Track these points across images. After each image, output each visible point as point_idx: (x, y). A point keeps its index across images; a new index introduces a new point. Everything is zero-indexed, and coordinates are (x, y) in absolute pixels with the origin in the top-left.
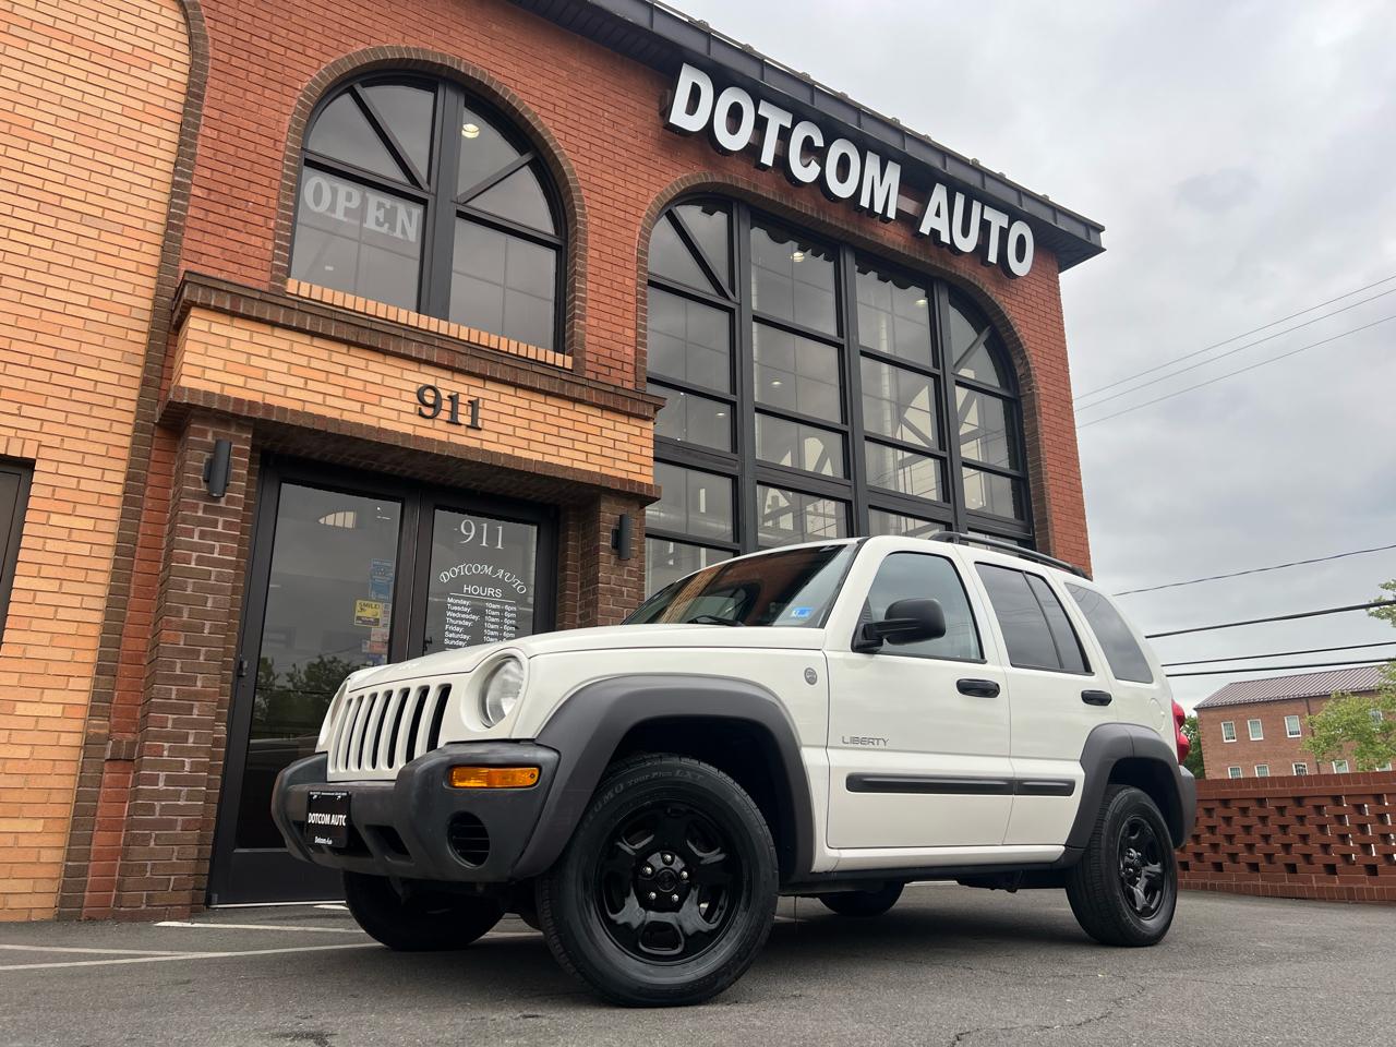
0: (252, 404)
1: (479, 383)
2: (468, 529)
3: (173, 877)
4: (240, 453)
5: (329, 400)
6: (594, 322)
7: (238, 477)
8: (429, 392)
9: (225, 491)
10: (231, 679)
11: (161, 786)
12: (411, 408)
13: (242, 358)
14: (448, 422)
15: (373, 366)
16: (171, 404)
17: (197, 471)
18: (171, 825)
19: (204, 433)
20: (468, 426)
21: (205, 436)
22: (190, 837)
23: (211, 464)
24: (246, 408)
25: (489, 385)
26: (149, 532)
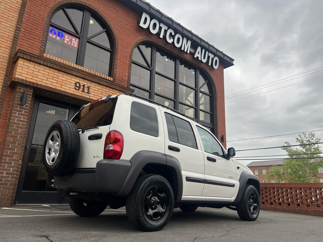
0: (33, 83)
1: (90, 82)
3: (6, 197)
4: (30, 95)
5: (53, 84)
6: (118, 70)
7: (29, 101)
8: (78, 84)
9: (25, 104)
10: (24, 150)
11: (5, 175)
12: (73, 87)
13: (32, 72)
14: (82, 91)
15: (64, 76)
16: (13, 81)
17: (18, 98)
18: (6, 184)
19: (21, 89)
20: (87, 93)
21: (21, 90)
22: (11, 187)
23: (22, 97)
25: (92, 83)
26: (5, 112)
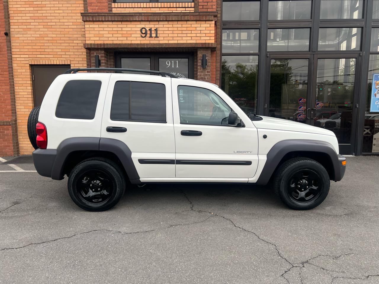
0: (100, 44)
1: (157, 23)
2: (168, 63)
4: (103, 56)
5: (119, 39)
8: (143, 30)
12: (139, 35)
13: (98, 32)
14: (149, 37)
15: (128, 26)
17: (94, 63)
19: (94, 53)
20: (155, 37)
21: (94, 54)
24: (99, 46)
25: (160, 23)
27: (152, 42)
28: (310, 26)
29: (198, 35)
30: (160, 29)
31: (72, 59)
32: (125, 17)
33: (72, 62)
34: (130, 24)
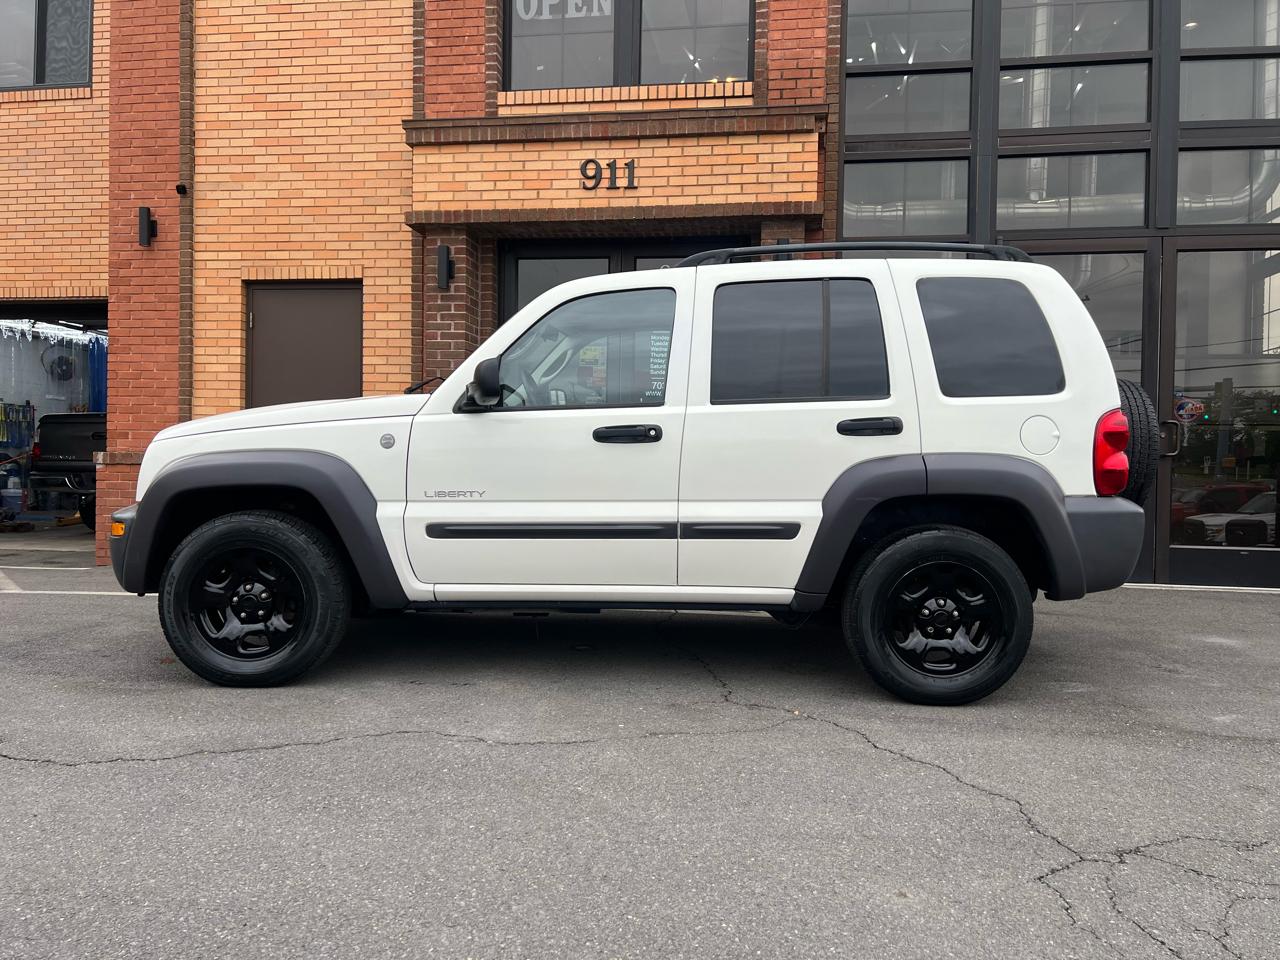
0: (456, 213)
1: (634, 144)
4: (459, 251)
5: (513, 195)
7: (460, 270)
8: (591, 166)
9: (449, 283)
12: (576, 184)
13: (450, 178)
14: (608, 188)
15: (545, 156)
17: (434, 270)
19: (434, 242)
20: (626, 188)
21: (436, 244)
24: (453, 217)
25: (643, 144)
27: (615, 203)
28: (1146, 143)
29: (763, 178)
30: (643, 162)
31: (366, 263)
32: (534, 127)
33: (368, 272)
34: (550, 148)
